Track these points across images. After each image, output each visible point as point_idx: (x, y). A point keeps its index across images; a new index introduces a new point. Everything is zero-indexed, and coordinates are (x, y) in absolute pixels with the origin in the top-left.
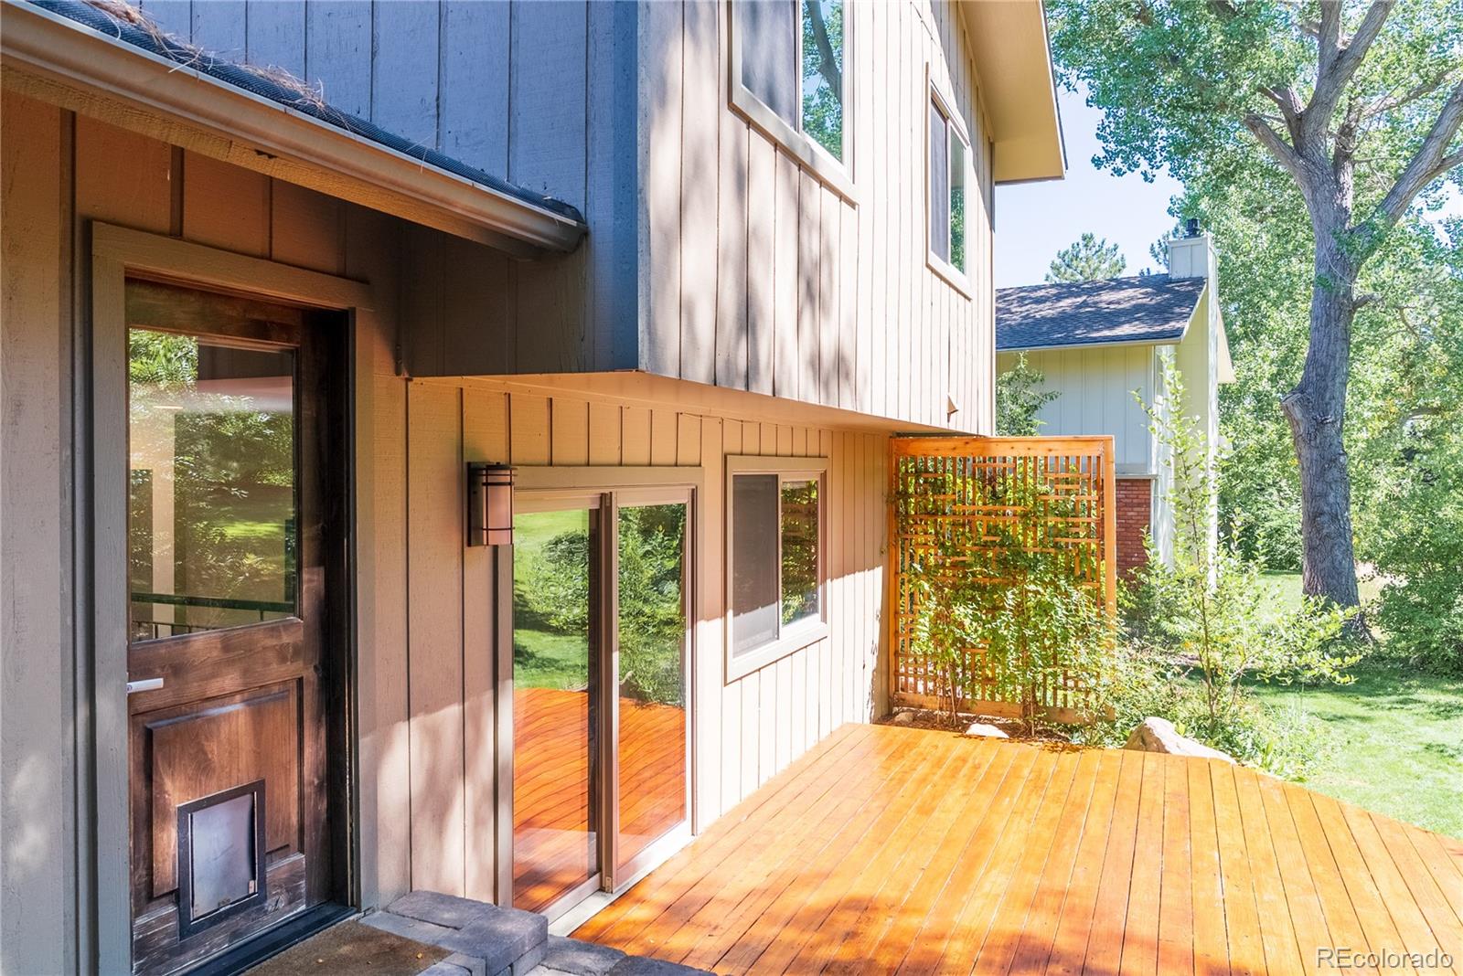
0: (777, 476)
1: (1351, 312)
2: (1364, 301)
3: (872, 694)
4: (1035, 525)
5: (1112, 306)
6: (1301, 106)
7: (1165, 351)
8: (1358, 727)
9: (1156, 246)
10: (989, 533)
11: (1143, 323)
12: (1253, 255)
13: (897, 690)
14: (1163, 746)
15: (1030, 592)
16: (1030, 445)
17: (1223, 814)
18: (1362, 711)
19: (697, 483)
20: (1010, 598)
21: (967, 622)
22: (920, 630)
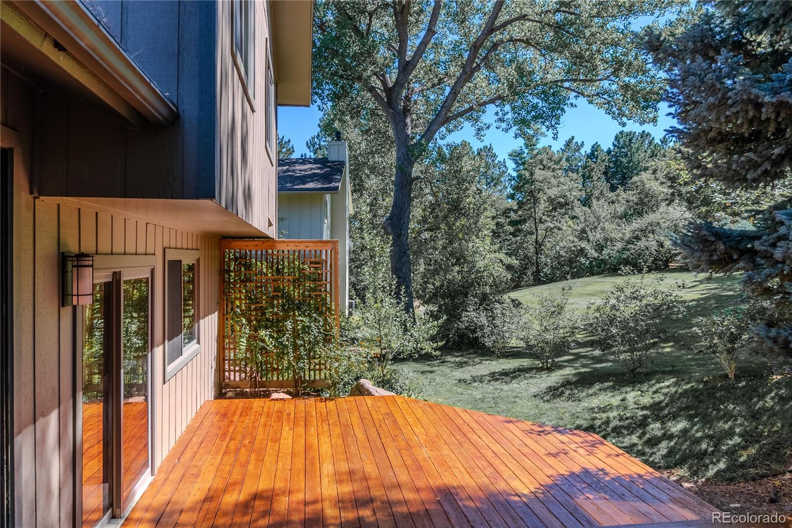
0: (181, 260)
1: (411, 183)
2: (418, 178)
3: (215, 384)
4: (299, 286)
5: (302, 173)
6: (391, 85)
7: (328, 197)
8: (429, 376)
9: (309, 142)
10: (275, 291)
11: (319, 182)
12: (358, 152)
13: (224, 380)
14: (371, 393)
15: (299, 320)
16: (297, 244)
17: (411, 420)
18: (428, 368)
19: (154, 265)
20: (289, 325)
21: (267, 339)
22: (242, 345)
